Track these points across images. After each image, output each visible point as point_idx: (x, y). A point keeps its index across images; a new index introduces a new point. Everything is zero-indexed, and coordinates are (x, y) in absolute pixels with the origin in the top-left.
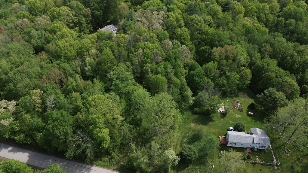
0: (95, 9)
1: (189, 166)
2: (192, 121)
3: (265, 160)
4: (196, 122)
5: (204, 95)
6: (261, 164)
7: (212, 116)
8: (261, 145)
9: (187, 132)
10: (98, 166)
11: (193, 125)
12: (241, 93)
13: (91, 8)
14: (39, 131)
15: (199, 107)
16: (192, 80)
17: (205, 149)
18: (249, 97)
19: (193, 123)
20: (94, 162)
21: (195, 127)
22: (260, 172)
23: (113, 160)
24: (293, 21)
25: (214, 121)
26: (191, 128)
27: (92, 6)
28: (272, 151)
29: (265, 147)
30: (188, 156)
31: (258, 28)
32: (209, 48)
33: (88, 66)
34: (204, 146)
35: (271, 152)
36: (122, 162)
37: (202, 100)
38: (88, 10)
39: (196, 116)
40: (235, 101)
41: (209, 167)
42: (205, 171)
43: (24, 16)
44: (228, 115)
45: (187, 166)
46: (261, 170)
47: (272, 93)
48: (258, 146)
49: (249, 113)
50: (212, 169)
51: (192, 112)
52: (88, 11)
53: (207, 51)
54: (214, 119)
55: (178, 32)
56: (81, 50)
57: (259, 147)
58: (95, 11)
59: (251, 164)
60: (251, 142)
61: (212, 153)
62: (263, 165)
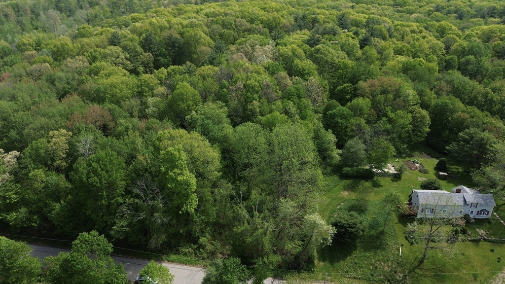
0: (160, 55)
1: (352, 252)
2: (342, 188)
3: (494, 234)
4: (350, 189)
5: (356, 145)
6: (489, 242)
7: (377, 180)
8: (479, 209)
9: (338, 203)
10: (173, 262)
11: (345, 194)
12: (416, 153)
13: (154, 53)
14: (58, 200)
15: (351, 166)
16: (333, 123)
17: (377, 224)
18: (432, 157)
19: (345, 190)
20: (164, 257)
21: (349, 196)
22: (491, 253)
23: (201, 250)
24: (471, 57)
25: (382, 186)
26: (342, 198)
27: (156, 50)
28: (502, 221)
29: (488, 212)
30: (350, 227)
31: (421, 63)
32: (351, 86)
33: (152, 108)
34: (374, 221)
35: (502, 223)
36: (221, 253)
37: (355, 152)
38: (149, 55)
39: (348, 182)
40: (410, 161)
41: (393, 251)
42: (386, 258)
43: (45, 61)
44: (403, 177)
45: (350, 254)
46: (492, 251)
47: (473, 133)
48: (475, 210)
49: (441, 173)
50: (398, 255)
51: (339, 176)
52: (150, 57)
53: (348, 90)
54: (381, 184)
55: (298, 64)
56: (140, 89)
57: (477, 214)
58: (160, 58)
59: (470, 243)
60: (462, 203)
61: (392, 230)
62: (492, 242)
